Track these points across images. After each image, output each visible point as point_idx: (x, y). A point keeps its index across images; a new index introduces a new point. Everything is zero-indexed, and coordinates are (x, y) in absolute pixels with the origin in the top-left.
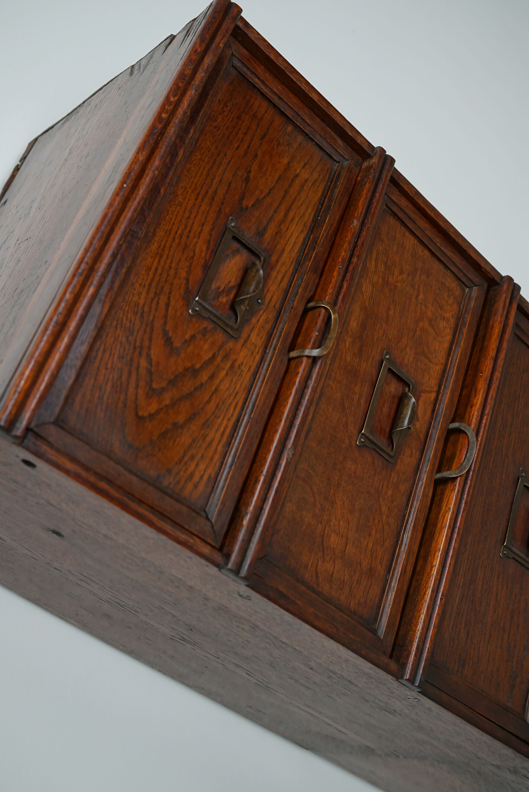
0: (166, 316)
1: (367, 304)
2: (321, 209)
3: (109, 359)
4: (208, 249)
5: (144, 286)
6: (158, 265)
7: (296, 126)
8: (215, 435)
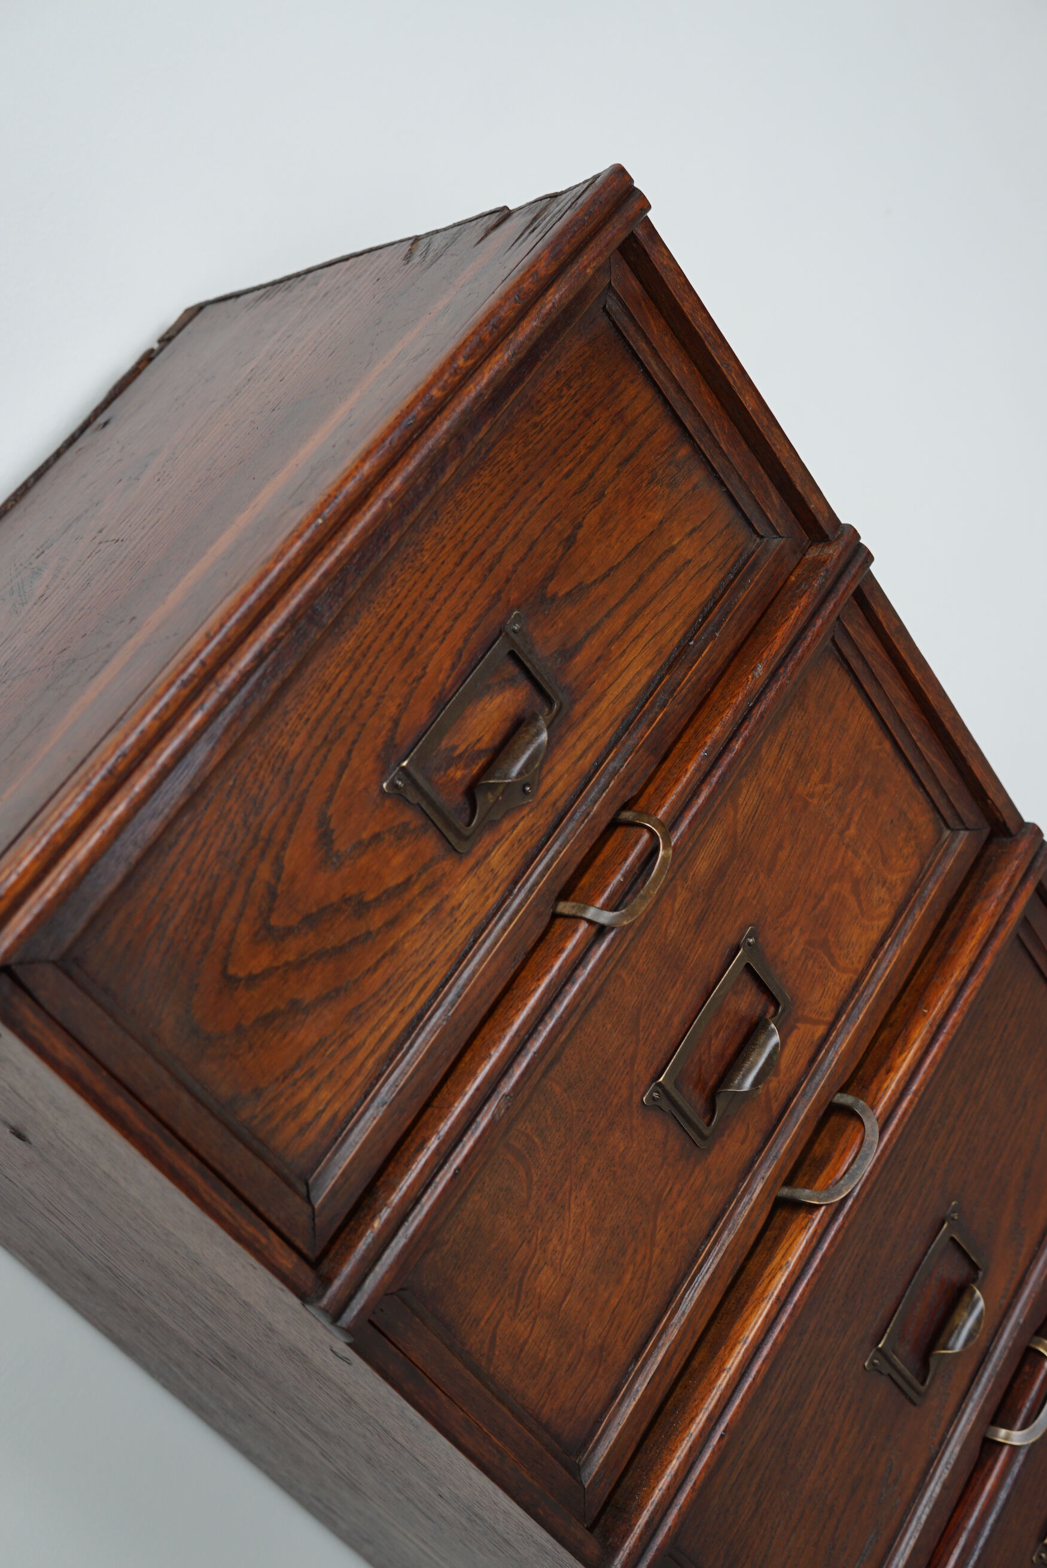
0: (333, 788)
1: (739, 831)
2: (701, 624)
3: (199, 852)
4: (453, 667)
5: (308, 720)
6: (346, 683)
7: (697, 450)
8: (367, 1037)
